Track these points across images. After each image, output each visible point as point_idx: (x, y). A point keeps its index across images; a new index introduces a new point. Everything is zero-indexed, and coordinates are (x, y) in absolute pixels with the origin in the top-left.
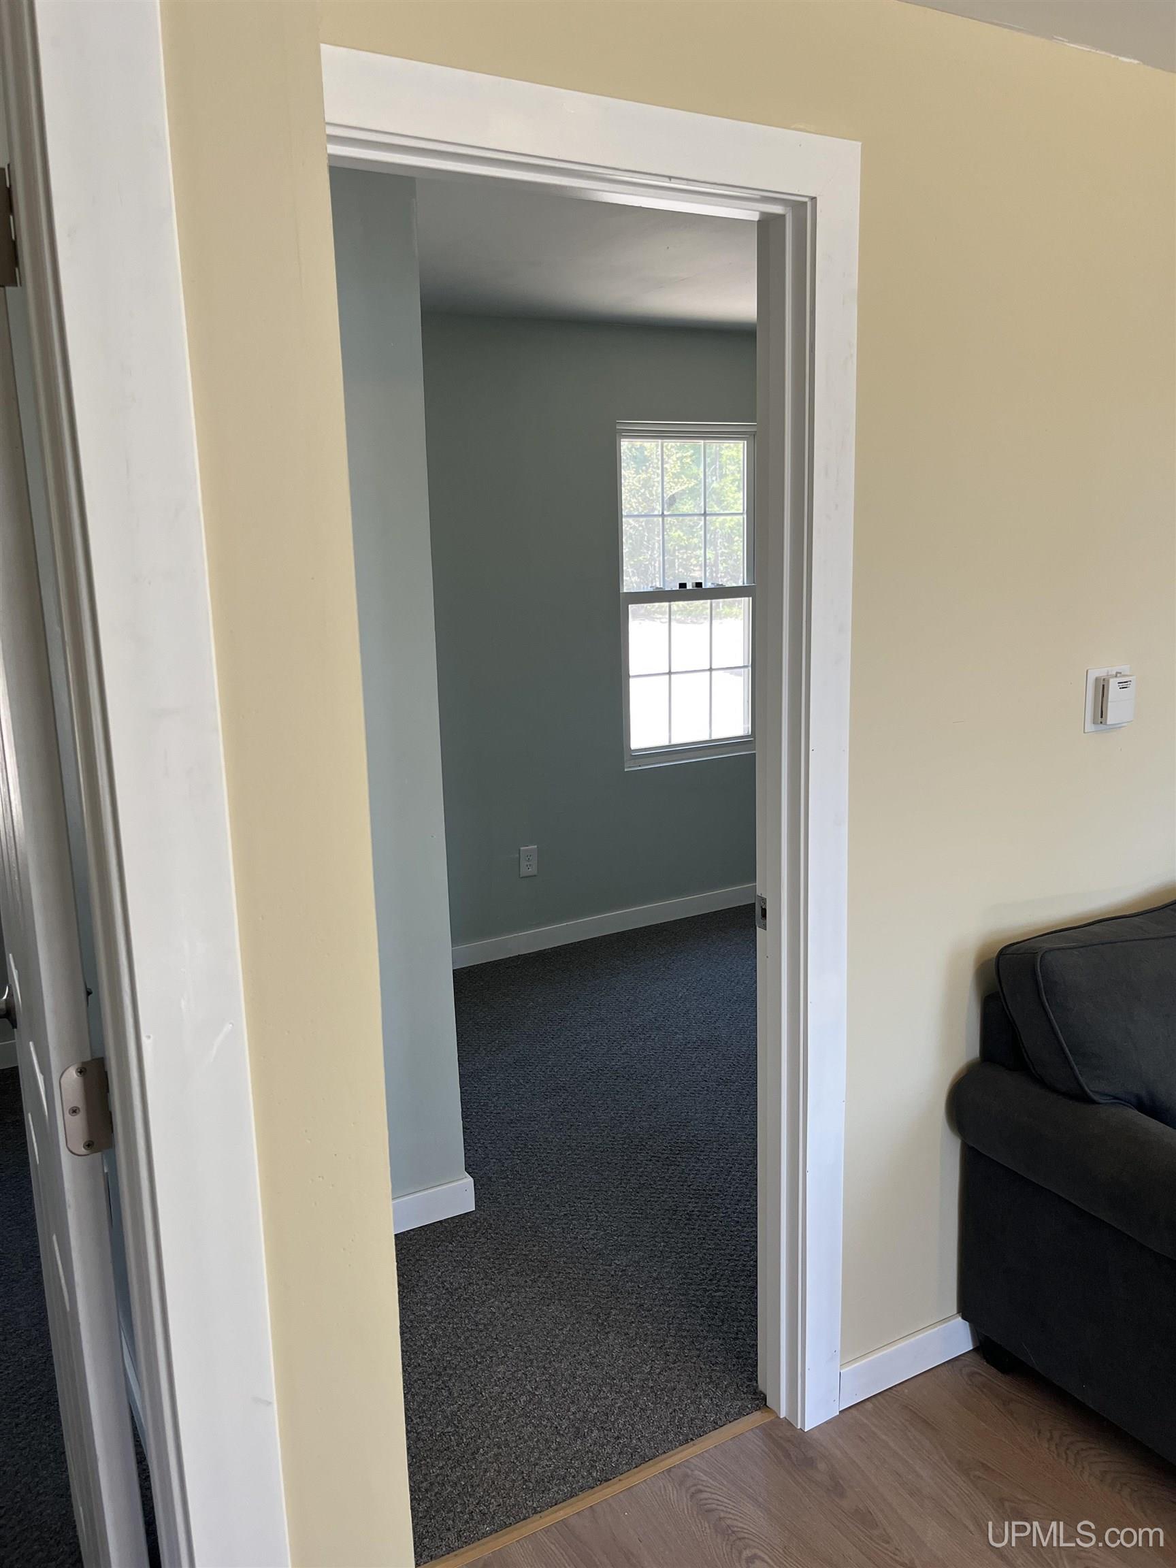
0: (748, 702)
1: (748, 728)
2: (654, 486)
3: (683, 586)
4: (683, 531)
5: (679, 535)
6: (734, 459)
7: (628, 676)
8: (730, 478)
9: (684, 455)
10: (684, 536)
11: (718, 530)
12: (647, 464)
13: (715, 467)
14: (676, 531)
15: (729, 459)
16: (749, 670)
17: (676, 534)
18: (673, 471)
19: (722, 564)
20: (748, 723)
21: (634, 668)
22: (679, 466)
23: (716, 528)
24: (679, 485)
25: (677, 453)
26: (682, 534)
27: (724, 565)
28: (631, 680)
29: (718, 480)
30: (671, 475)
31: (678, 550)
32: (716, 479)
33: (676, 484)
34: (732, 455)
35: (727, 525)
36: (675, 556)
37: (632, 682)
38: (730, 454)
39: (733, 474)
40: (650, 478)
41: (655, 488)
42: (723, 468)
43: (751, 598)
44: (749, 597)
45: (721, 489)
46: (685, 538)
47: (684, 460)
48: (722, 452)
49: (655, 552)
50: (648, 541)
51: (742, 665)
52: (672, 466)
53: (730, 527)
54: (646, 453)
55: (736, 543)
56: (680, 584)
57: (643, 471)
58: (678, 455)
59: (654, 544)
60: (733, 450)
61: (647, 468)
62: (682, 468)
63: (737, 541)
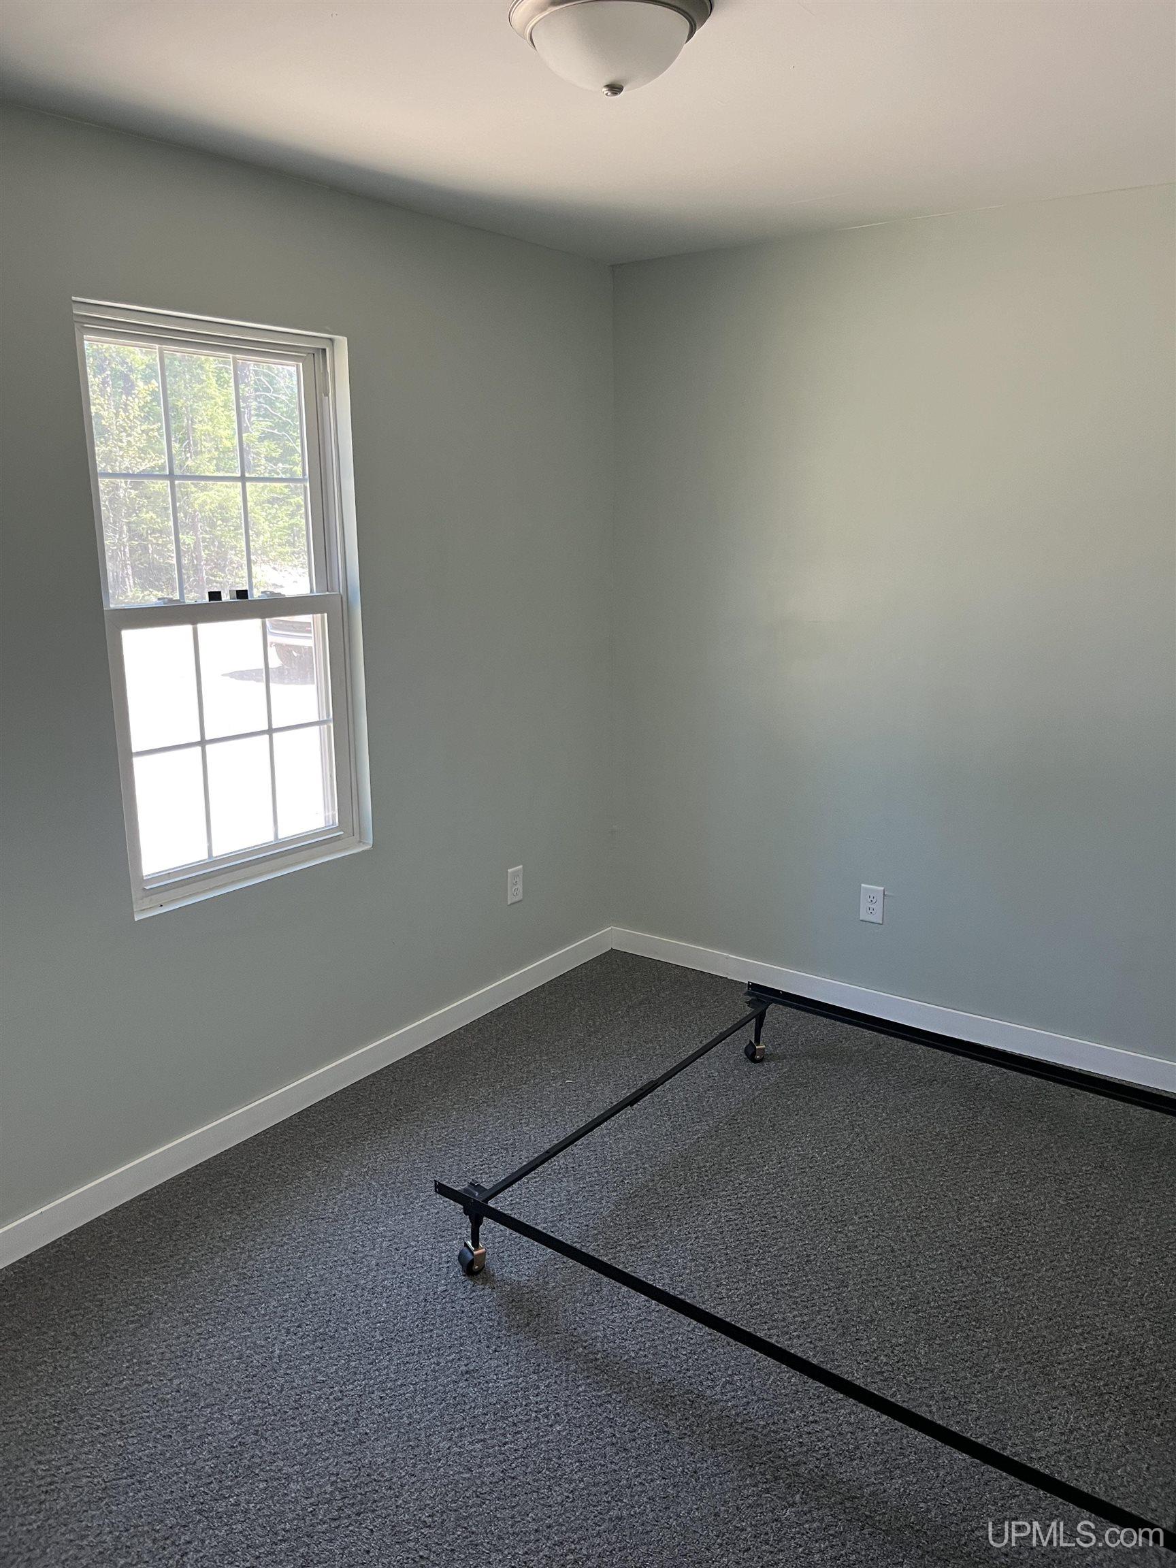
0: (331, 776)
1: (334, 816)
2: (116, 460)
3: (215, 596)
4: (155, 513)
5: (152, 517)
6: (209, 435)
7: (129, 755)
8: (207, 456)
9: (151, 427)
10: (158, 517)
11: (197, 513)
12: (106, 435)
13: (189, 443)
14: (147, 512)
15: (204, 435)
16: (329, 728)
17: (148, 516)
18: (138, 444)
19: (204, 551)
20: (333, 809)
21: (140, 738)
22: (144, 440)
23: (195, 511)
24: (147, 461)
25: (141, 425)
26: (154, 516)
27: (207, 552)
28: (137, 761)
29: (193, 457)
30: (137, 449)
31: (151, 534)
32: (191, 457)
33: (144, 460)
34: (207, 430)
35: (207, 508)
36: (149, 540)
37: (140, 766)
38: (204, 428)
39: (210, 451)
40: (111, 451)
41: (118, 464)
42: (197, 444)
43: (326, 615)
44: (322, 612)
45: (197, 468)
46: (159, 520)
47: (151, 434)
48: (195, 426)
49: (124, 536)
50: (115, 522)
51: (316, 719)
52: (137, 439)
53: (210, 510)
54: (103, 422)
55: (218, 528)
56: (210, 593)
57: (101, 443)
58: (143, 427)
59: (122, 527)
60: (207, 425)
61: (107, 440)
62: (149, 439)
63: (220, 525)
